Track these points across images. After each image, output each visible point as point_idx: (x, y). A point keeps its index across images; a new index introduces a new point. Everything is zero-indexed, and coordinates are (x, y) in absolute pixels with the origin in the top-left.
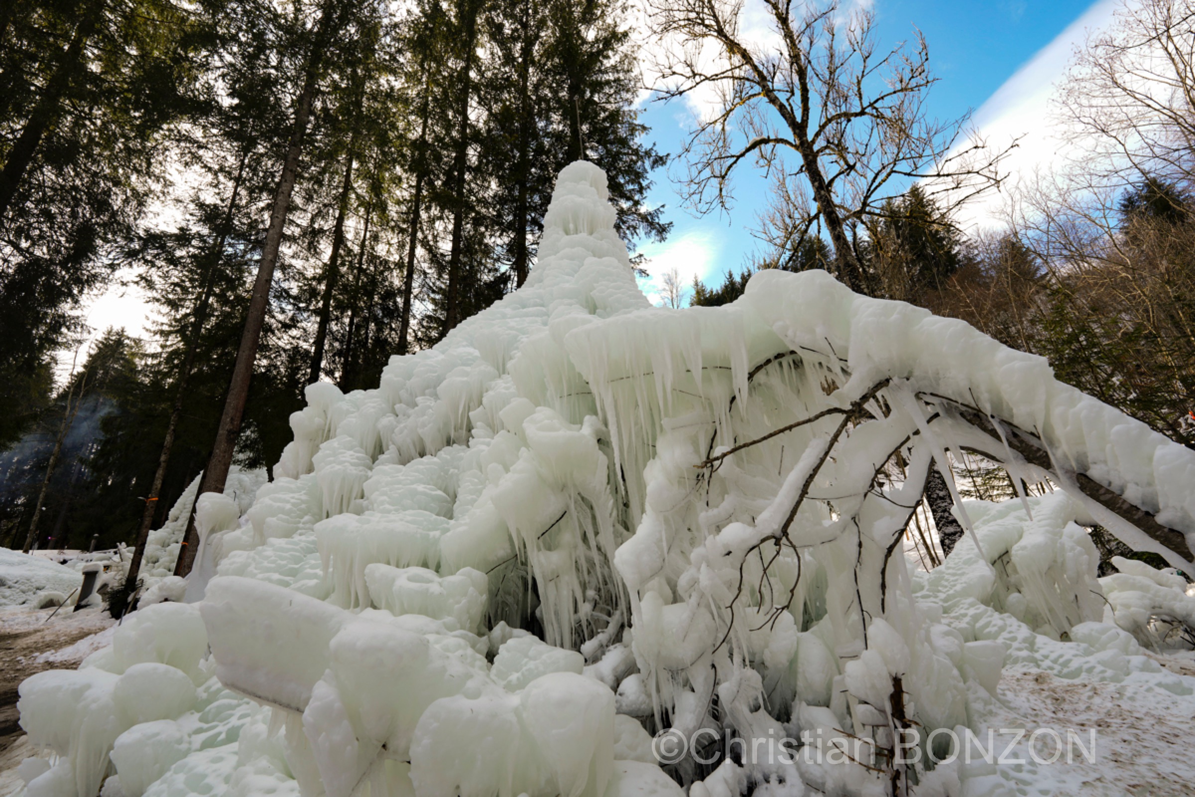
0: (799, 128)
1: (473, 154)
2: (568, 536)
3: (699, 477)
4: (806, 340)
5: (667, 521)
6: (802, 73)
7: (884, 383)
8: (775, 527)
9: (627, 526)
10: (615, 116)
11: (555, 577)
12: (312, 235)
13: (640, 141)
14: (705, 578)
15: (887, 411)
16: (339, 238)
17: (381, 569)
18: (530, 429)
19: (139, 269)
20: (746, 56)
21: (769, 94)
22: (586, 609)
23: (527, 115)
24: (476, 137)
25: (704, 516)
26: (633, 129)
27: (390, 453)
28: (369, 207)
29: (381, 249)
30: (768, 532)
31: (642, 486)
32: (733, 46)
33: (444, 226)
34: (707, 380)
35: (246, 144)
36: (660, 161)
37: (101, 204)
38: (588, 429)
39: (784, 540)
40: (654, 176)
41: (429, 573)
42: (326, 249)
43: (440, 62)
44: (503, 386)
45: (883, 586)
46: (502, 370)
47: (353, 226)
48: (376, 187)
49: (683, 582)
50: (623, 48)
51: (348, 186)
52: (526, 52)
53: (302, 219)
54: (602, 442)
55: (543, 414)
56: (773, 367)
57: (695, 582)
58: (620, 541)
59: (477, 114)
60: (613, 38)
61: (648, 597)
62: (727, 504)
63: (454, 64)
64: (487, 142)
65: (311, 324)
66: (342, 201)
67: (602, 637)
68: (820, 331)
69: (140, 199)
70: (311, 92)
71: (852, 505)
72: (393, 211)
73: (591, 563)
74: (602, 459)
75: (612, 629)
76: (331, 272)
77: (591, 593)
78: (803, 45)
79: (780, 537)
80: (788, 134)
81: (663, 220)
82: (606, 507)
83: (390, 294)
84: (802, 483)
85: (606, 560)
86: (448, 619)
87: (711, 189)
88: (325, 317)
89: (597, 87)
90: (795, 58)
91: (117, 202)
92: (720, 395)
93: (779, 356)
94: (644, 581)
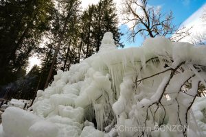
0: (148, 27)
1: (91, 35)
2: (102, 101)
3: (133, 87)
4: (160, 53)
5: (126, 98)
6: (148, 18)
7: (184, 63)
8: (157, 100)
9: (116, 99)
10: (115, 28)
11: (99, 110)
12: (65, 48)
13: (119, 31)
14: (136, 113)
15: (183, 71)
16: (69, 49)
17: (61, 106)
18: (94, 76)
19: (37, 53)
20: (138, 16)
21: (142, 22)
22: (106, 118)
23: (100, 28)
24: (91, 32)
25: (136, 97)
26: (118, 29)
27: (70, 82)
28: (74, 44)
29: (76, 51)
30: (155, 101)
31: (119, 89)
32: (135, 14)
33: (86, 46)
34: (135, 64)
35: (55, 35)
36: (122, 34)
37: (33, 44)
38: (107, 76)
39: (159, 104)
40: (121, 37)
41: (71, 108)
42: (67, 50)
43: (86, 21)
44: (91, 69)
45: (186, 118)
46: (91, 66)
47: (71, 47)
48: (75, 41)
49: (130, 114)
50: (116, 17)
51: (71, 40)
52: (100, 18)
53: (63, 46)
54: (110, 79)
55: (97, 73)
56: (151, 61)
57: (133, 114)
58: (114, 102)
59: (91, 29)
60: (114, 15)
61: (121, 117)
62: (141, 93)
63: (88, 21)
64: (93, 33)
65: (63, 63)
66: (70, 43)
67: (110, 126)
68: (164, 50)
69: (39, 43)
70: (65, 26)
71: (175, 95)
72: (78, 45)
73: (107, 107)
74: (110, 82)
75: (112, 123)
76: (67, 55)
77: (108, 114)
78: (148, 13)
79: (158, 103)
80: (146, 28)
81: (123, 44)
82: (111, 94)
83: (76, 58)
84: (163, 88)
85: (111, 107)
86: (74, 119)
87: (132, 39)
88: (65, 62)
89: (112, 23)
90: (147, 15)
91: (35, 44)
92: (138, 67)
93: (152, 59)
94: (120, 113)
